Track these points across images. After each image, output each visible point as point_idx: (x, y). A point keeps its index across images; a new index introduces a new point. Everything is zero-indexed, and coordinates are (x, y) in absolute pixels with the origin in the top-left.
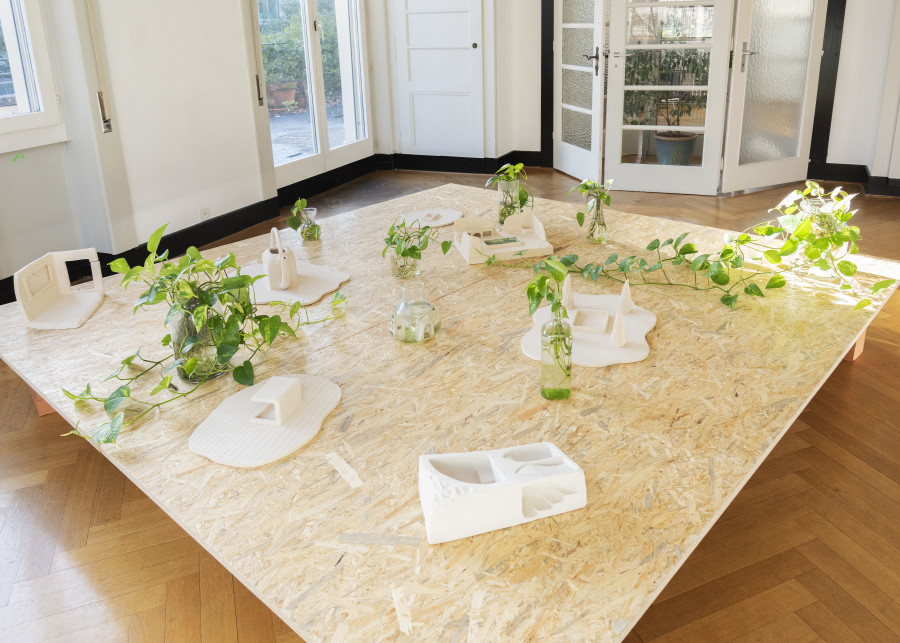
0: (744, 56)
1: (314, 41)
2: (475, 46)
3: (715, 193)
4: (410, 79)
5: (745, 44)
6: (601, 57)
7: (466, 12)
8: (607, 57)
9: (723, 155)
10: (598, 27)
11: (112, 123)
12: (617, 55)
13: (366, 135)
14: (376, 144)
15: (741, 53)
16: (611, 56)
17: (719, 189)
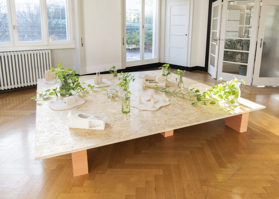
0: (261, 43)
1: (142, 31)
2: (186, 35)
3: (250, 85)
4: (169, 43)
5: (261, 39)
6: (218, 40)
7: (185, 25)
8: (220, 40)
9: (253, 73)
10: (218, 31)
11: (84, 45)
12: (222, 40)
13: (157, 57)
14: (159, 60)
15: (260, 42)
16: (221, 40)
17: (252, 84)
